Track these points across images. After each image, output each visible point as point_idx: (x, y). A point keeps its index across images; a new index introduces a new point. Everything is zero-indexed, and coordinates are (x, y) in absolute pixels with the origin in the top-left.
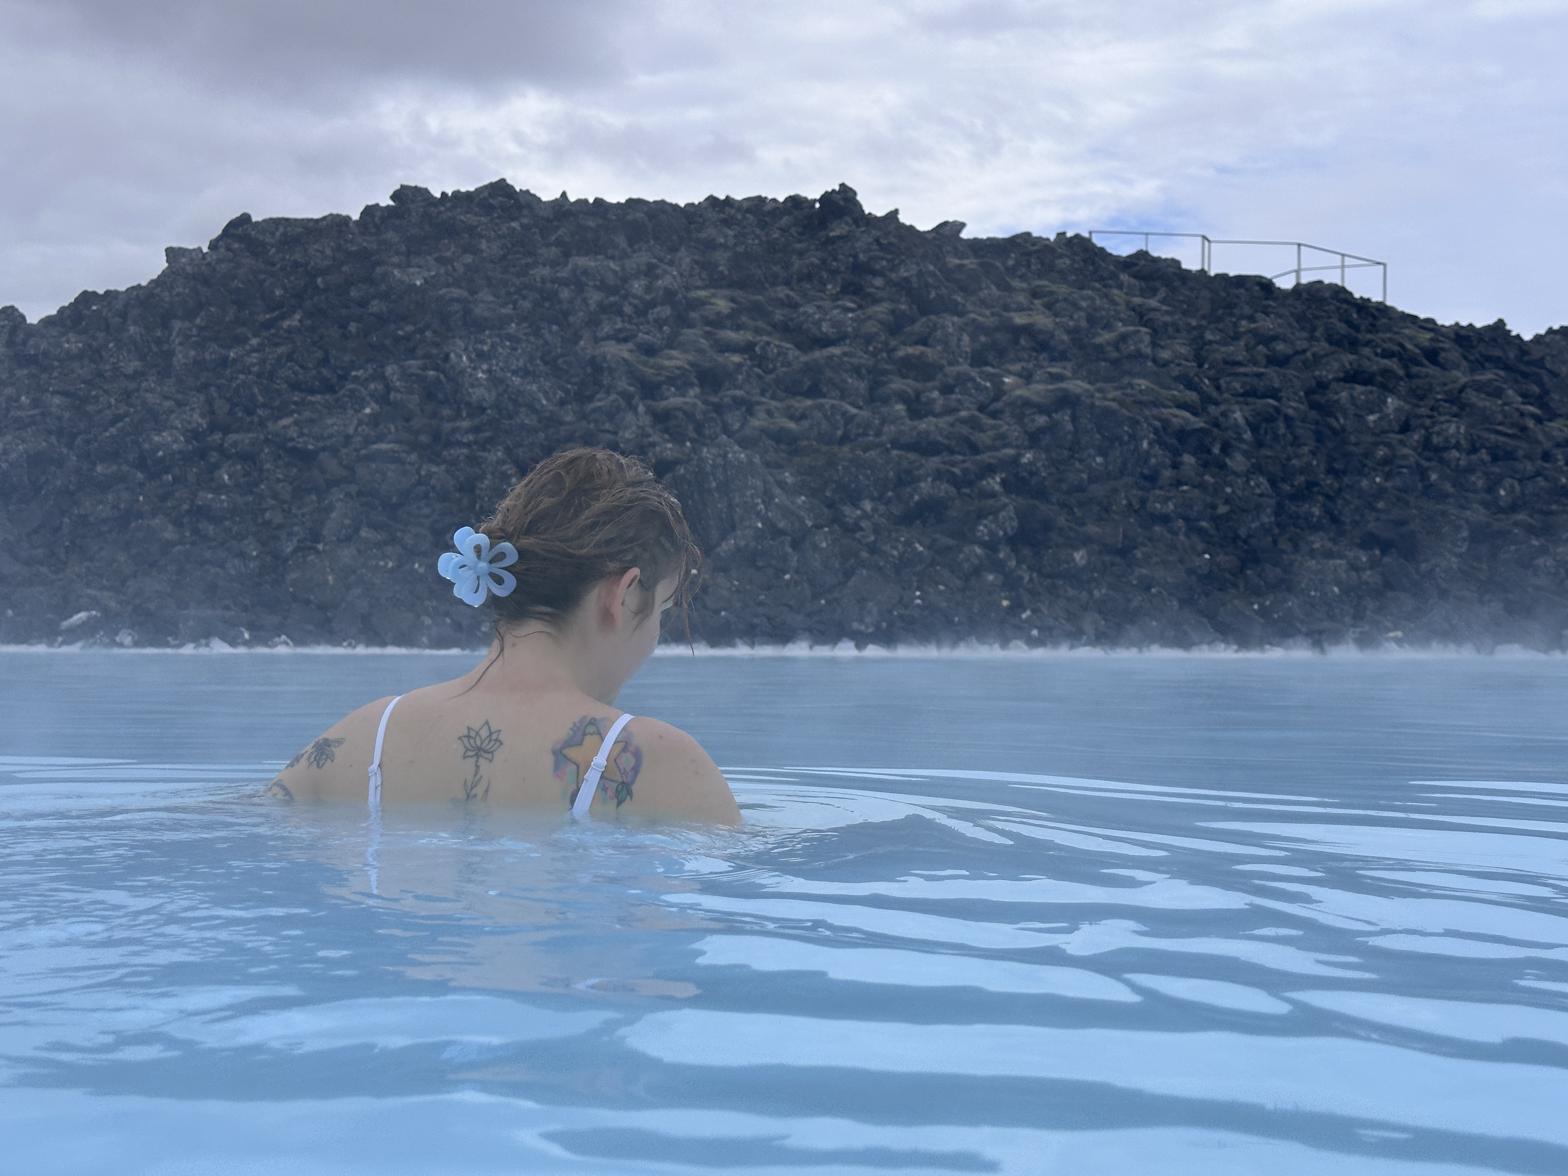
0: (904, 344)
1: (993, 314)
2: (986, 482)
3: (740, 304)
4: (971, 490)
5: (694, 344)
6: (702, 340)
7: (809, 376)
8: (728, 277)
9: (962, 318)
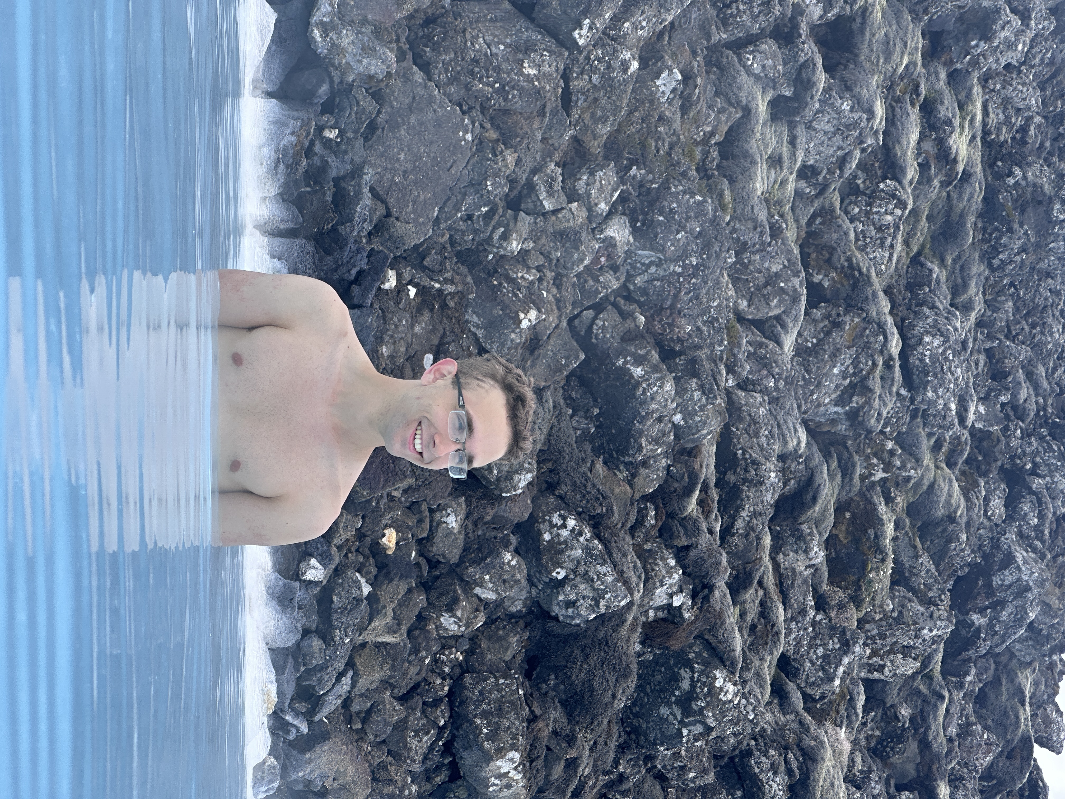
0: (897, 526)
1: (950, 740)
2: (672, 568)
3: (961, 188)
4: (654, 526)
5: (898, 41)
6: (905, 63)
7: (843, 285)
8: (1004, 181)
9: (941, 671)
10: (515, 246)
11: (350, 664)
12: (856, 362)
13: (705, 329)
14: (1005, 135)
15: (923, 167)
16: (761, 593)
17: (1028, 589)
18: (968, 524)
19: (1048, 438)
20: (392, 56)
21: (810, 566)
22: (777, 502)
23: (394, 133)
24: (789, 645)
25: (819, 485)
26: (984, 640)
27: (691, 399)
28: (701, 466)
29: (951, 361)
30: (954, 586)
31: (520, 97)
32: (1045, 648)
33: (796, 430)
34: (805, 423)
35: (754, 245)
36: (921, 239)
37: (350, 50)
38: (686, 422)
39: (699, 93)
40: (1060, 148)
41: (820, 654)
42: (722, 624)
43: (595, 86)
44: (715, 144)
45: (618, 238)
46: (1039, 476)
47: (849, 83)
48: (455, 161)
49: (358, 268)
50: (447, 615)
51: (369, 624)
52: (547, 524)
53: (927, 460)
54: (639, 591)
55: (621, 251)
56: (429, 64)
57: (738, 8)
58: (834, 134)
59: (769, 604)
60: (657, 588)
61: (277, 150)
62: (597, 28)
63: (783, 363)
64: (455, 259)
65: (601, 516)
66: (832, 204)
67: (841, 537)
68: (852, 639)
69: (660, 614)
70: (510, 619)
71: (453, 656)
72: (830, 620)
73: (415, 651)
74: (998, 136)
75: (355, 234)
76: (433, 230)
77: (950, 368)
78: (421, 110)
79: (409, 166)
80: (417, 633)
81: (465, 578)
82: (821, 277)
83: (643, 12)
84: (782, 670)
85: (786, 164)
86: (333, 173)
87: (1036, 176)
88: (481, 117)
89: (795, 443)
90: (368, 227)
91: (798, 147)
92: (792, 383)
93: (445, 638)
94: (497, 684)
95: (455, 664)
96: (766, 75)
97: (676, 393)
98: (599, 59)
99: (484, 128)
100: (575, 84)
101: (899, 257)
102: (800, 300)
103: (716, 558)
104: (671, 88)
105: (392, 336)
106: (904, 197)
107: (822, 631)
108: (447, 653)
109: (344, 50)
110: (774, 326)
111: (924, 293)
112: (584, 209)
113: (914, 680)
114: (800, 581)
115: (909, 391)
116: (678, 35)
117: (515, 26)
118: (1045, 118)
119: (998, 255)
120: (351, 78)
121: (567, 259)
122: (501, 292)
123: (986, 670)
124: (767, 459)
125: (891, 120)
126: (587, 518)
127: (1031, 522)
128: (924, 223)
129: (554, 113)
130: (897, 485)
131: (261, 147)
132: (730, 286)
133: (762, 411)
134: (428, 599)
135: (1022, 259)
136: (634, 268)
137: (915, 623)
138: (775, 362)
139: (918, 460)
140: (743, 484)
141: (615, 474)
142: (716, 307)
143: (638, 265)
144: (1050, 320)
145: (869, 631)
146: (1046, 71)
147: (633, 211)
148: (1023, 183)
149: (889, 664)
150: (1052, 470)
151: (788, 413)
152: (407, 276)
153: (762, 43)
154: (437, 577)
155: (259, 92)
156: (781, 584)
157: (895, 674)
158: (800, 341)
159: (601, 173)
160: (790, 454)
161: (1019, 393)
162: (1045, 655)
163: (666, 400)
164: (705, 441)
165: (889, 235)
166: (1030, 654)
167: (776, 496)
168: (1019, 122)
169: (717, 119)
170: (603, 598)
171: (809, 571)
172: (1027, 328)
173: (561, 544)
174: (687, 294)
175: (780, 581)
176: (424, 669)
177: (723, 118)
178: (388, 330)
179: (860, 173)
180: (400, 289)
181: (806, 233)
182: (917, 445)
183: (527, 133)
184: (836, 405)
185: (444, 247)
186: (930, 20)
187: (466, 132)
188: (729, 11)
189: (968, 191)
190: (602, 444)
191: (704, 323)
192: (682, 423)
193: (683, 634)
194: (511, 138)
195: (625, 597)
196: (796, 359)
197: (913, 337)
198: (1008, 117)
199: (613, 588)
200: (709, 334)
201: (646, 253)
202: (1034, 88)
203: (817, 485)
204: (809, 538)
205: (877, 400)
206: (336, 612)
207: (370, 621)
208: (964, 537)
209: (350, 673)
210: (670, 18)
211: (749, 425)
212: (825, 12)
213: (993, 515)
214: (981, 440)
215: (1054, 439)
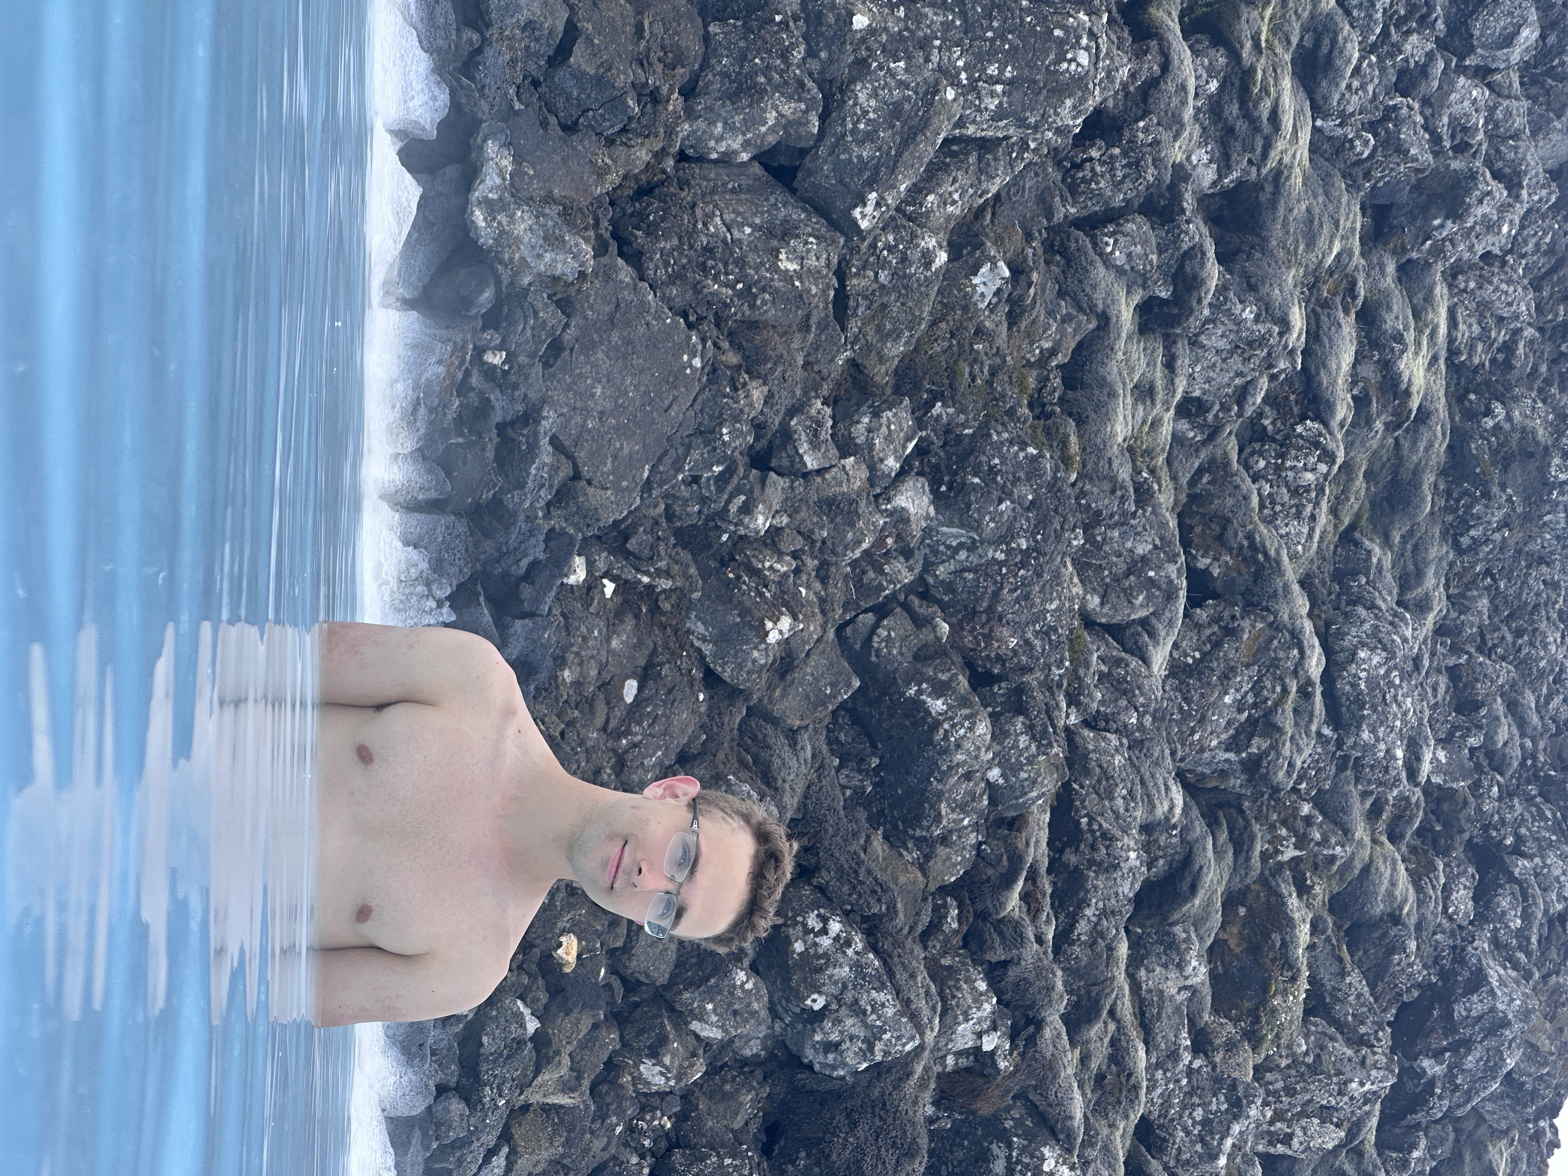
0: (1315, 929)
2: (981, 994)
3: (1415, 432)
4: (955, 932)
5: (1325, 218)
6: (1335, 252)
7: (1240, 574)
8: (1479, 422)
9: (1376, 1144)
10: (761, 522)
11: (506, 1136)
12: (1257, 688)
13: (1037, 643)
14: (1481, 356)
15: (1361, 402)
16: (1112, 1027)
17: (1505, 1023)
18: (1419, 927)
19: (1538, 799)
20: (587, 249)
21: (1185, 988)
22: (1137, 895)
23: (587, 356)
24: (1153, 1104)
25: (1201, 868)
26: (1440, 1098)
27: (1015, 746)
28: (1027, 844)
29: (1396, 687)
30: (1397, 1016)
31: (773, 302)
32: (1529, 1110)
33: (1167, 788)
34: (1181, 776)
35: (1112, 515)
36: (1356, 506)
37: (526, 240)
38: (1006, 779)
39: (1035, 294)
40: (1561, 374)
41: (1198, 1119)
42: (1054, 1078)
43: (883, 287)
44: (1057, 366)
45: (912, 510)
46: (1523, 855)
47: (1253, 280)
48: (675, 399)
49: (531, 558)
50: (649, 1062)
51: (535, 1077)
52: (799, 928)
53: (1361, 832)
54: (932, 1029)
55: (916, 529)
56: (640, 254)
57: (1093, 170)
58: (1231, 353)
59: (1124, 1044)
60: (959, 1024)
61: (416, 387)
62: (888, 206)
63: (1151, 689)
64: (672, 540)
65: (879, 917)
66: (1225, 454)
67: (1232, 943)
68: (1246, 1097)
69: (963, 1062)
70: (741, 1067)
71: (656, 1123)
72: (1214, 1068)
73: (602, 1115)
74: (1470, 356)
75: (527, 504)
76: (642, 498)
77: (1395, 697)
78: (628, 324)
79: (608, 405)
80: (604, 1088)
81: (677, 1006)
82: (1208, 561)
83: (955, 180)
84: (1141, 1142)
85: (1160, 396)
86: (498, 417)
87: (1526, 416)
88: (715, 332)
89: (1166, 808)
90: (546, 495)
91: (1179, 371)
92: (1163, 719)
93: (645, 1095)
94: (721, 1166)
95: (660, 1134)
96: (1132, 268)
97: (994, 737)
98: (890, 249)
99: (719, 348)
100: (854, 284)
101: (1324, 533)
102: (1177, 597)
103: (1046, 978)
104: (994, 288)
105: (578, 654)
106: (1332, 446)
107: (1201, 1084)
108: (648, 1117)
109: (518, 240)
110: (1139, 634)
111: (1360, 586)
112: (864, 466)
113: (1336, 1157)
114: (1170, 1010)
115: (1335, 730)
116: (1004, 210)
117: (767, 200)
118: (1541, 330)
119: (1468, 530)
120: (526, 281)
121: (837, 541)
122: (740, 589)
123: (1442, 1141)
124: (1124, 831)
125: (1314, 334)
126: (858, 919)
127: (1511, 924)
128: (1360, 482)
129: (823, 326)
130: (1316, 867)
131: (394, 382)
132: (1076, 580)
133: (1118, 760)
134: (622, 1037)
135: (1504, 538)
136: (935, 552)
137: (1339, 1073)
138: (1139, 688)
139: (1347, 832)
140: (1089, 868)
141: (901, 855)
142: (1055, 611)
143: (942, 548)
144: (1543, 625)
145: (1271, 1083)
146: (1543, 263)
147: (936, 468)
148: (1507, 426)
149: (1299, 1132)
150: (1543, 847)
151: (1157, 764)
152: (601, 565)
153: (1128, 221)
154: (637, 1005)
155: (391, 300)
156: (1142, 1013)
157: (1308, 1148)
158: (1176, 655)
159: (890, 414)
160: (1159, 823)
161: (1496, 733)
162: (1528, 1121)
163: (978, 748)
164: (1034, 808)
165: (1309, 501)
166: (1506, 1118)
167: (1137, 887)
168: (1502, 336)
169: (1061, 331)
170: (880, 1039)
171: (1185, 995)
172: (1509, 637)
173: (819, 957)
174: (1012, 591)
175: (1140, 1008)
176: (614, 1141)
177: (1070, 330)
178: (572, 645)
179: (1267, 409)
180: (592, 585)
181: (1188, 495)
182: (1345, 810)
183: (782, 356)
184: (1227, 750)
185: (657, 523)
186: (1374, 188)
187: (693, 355)
188: (1081, 175)
189: (1425, 437)
190: (883, 810)
191: (1037, 633)
192: (1001, 781)
193: (997, 1092)
194: (758, 362)
195: (913, 1038)
196: (1170, 681)
197: (1342, 650)
198: (1485, 330)
199: (895, 1026)
200: (1044, 650)
201: (954, 530)
202: (1525, 288)
203: (1197, 866)
204: (1184, 946)
205: (1288, 744)
206: (486, 1060)
207: (537, 1072)
208: (1412, 945)
209: (505, 1150)
210: (994, 189)
211: (1099, 781)
212: (1221, 176)
213: (1455, 912)
214: (1439, 801)
215: (1547, 801)
